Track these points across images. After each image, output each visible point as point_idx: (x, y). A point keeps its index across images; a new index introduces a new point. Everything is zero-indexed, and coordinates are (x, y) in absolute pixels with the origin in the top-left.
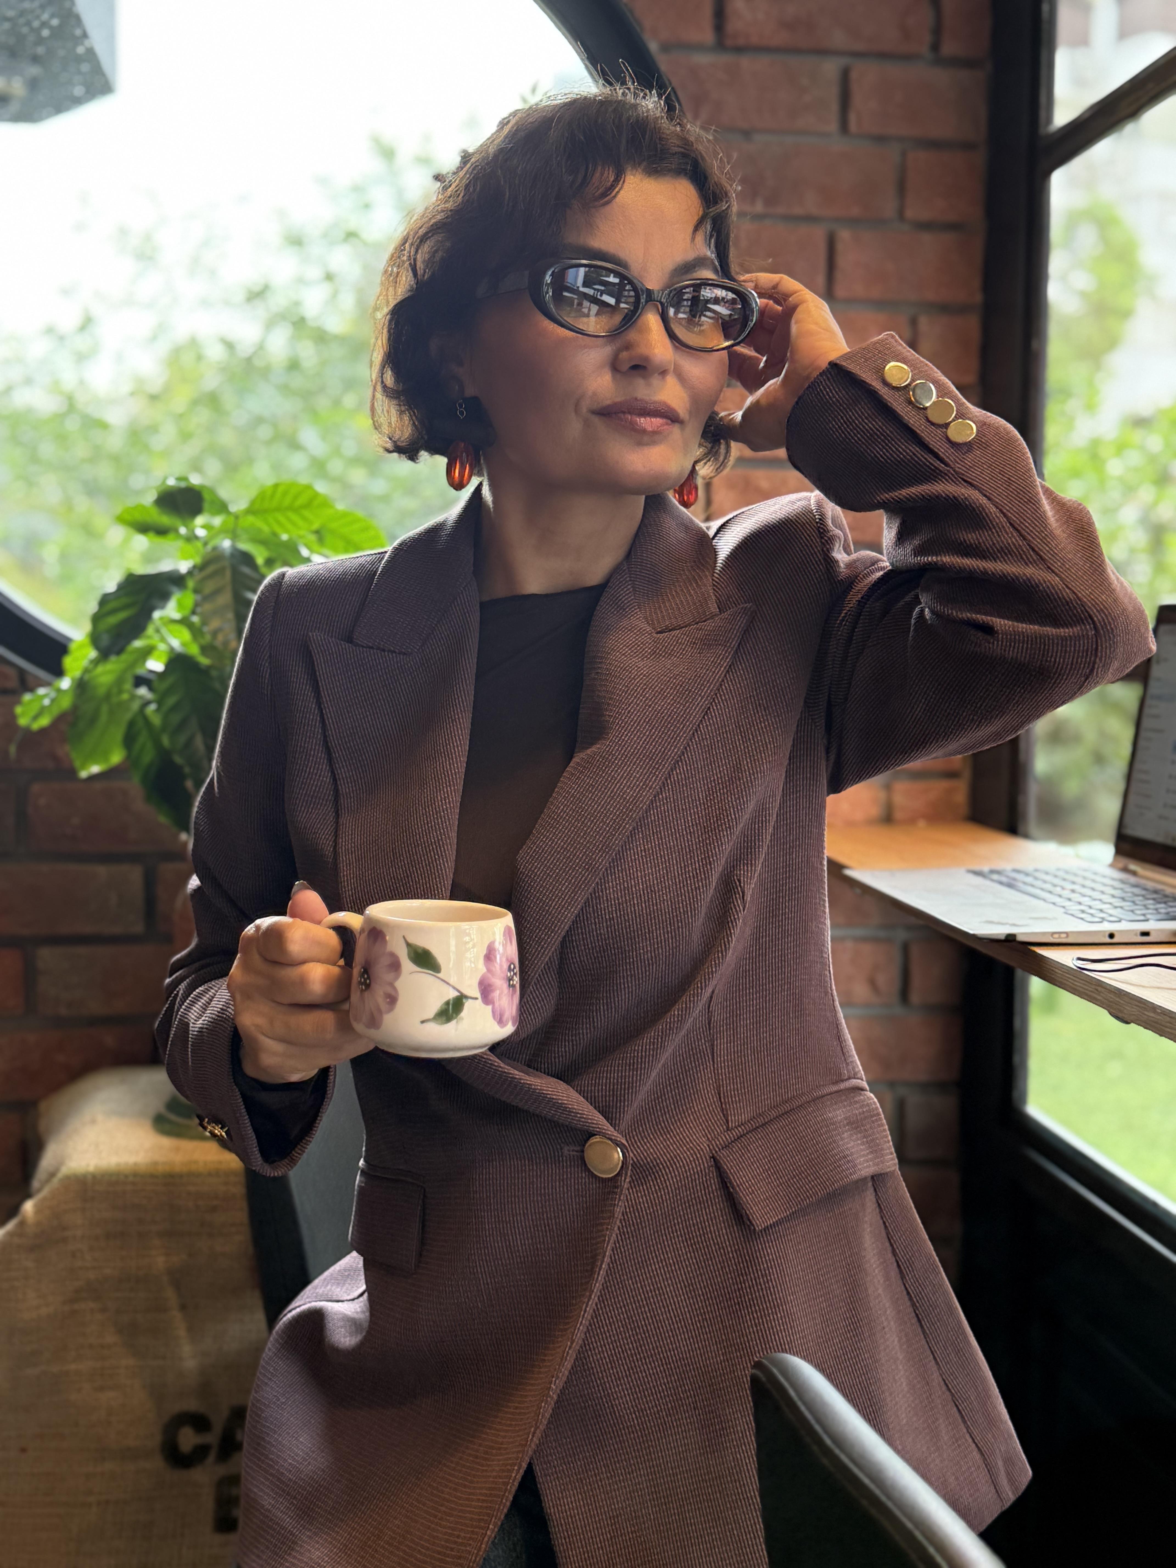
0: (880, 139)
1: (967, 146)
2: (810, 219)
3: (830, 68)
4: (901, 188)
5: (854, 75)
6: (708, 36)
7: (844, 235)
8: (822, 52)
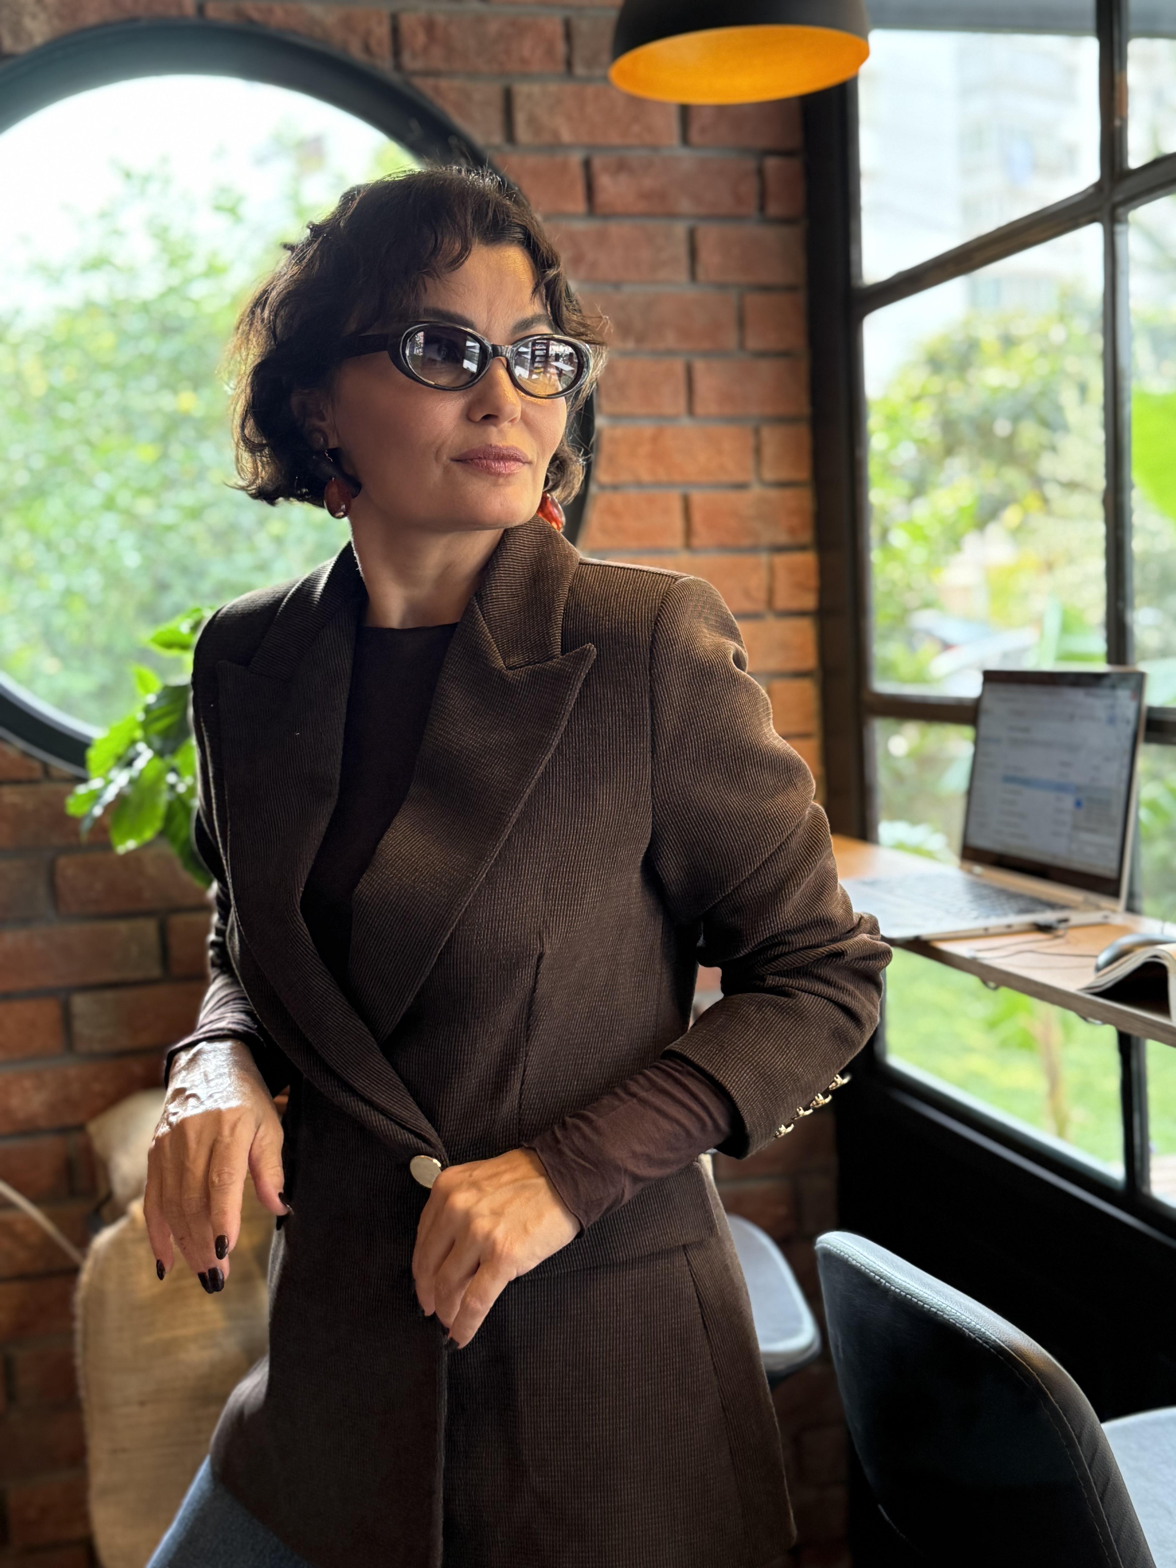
0: (722, 286)
1: (790, 289)
2: (670, 353)
3: (680, 229)
4: (741, 323)
5: (700, 235)
6: (580, 206)
7: (700, 366)
8: (672, 216)
